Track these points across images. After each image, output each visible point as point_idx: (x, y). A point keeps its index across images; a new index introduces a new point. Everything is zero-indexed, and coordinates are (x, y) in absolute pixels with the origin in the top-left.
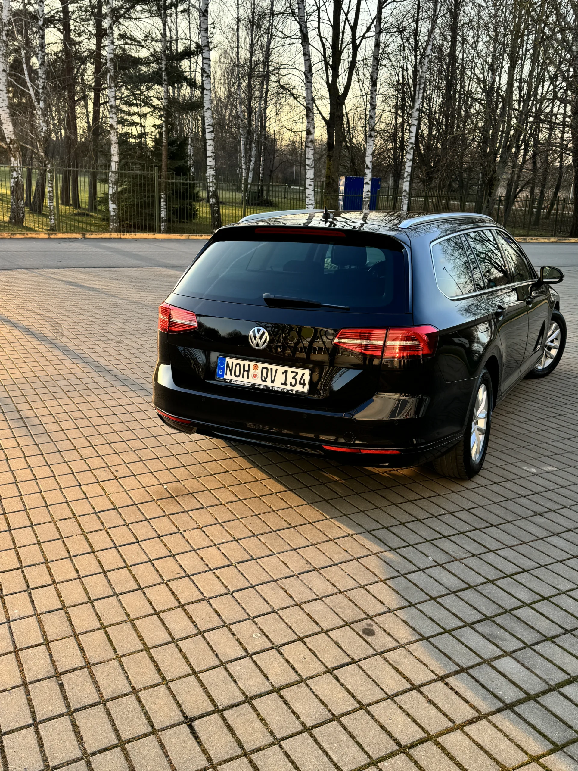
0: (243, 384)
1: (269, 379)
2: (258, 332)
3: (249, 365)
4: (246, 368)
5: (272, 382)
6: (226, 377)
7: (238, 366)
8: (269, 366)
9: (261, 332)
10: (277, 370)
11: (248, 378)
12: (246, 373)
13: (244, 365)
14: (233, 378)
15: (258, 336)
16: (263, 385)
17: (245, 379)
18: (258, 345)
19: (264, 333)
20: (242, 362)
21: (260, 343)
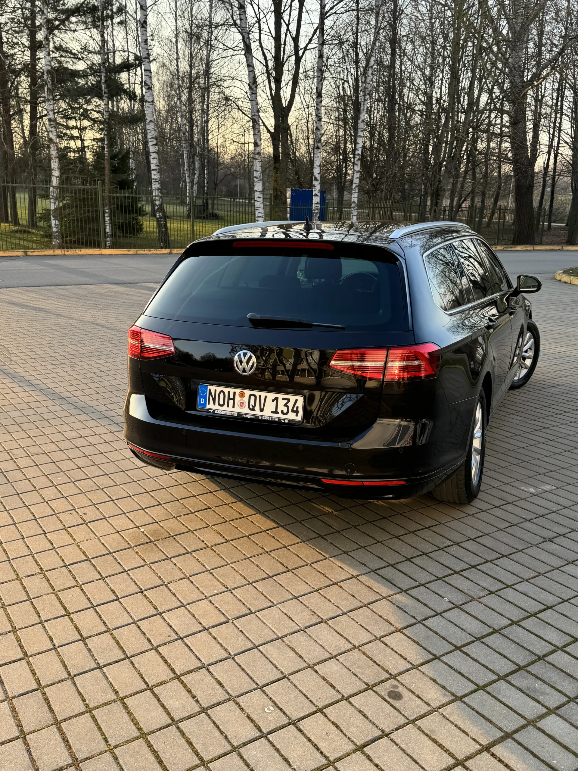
0: (229, 413)
1: (257, 408)
2: (245, 356)
3: (235, 393)
4: (231, 396)
5: (262, 410)
6: (208, 406)
7: (222, 394)
8: (257, 393)
9: (247, 357)
10: (266, 397)
11: (234, 407)
12: (231, 402)
13: (229, 392)
14: (217, 407)
15: (244, 360)
16: (251, 415)
17: (230, 408)
18: (244, 371)
19: (250, 357)
20: (226, 390)
21: (247, 368)
